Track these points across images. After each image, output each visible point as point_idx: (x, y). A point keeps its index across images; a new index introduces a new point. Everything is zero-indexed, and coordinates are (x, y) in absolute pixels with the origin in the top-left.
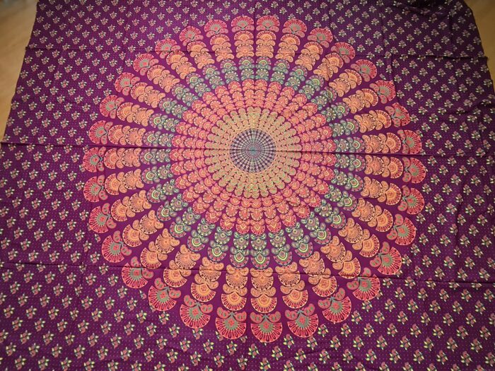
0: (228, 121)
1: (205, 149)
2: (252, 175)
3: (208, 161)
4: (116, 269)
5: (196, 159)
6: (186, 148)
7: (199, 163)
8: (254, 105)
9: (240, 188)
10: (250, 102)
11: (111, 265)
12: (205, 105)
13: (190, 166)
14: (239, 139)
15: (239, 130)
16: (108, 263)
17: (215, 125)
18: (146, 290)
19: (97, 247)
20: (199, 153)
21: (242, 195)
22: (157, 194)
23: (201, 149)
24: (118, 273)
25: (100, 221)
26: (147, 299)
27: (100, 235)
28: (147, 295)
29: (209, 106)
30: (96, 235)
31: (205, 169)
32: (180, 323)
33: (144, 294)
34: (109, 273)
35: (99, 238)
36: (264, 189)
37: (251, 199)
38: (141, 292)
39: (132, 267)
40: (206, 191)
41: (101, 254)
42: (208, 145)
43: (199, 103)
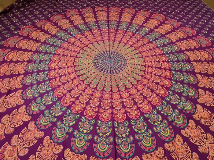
0: (85, 76)
1: (111, 91)
2: (128, 62)
3: (122, 88)
5: (121, 98)
6: (112, 107)
7: (125, 95)
8: (73, 61)
9: (139, 67)
10: (70, 64)
12: (68, 94)
13: (128, 102)
14: (101, 70)
17: (89, 85)
20: (116, 96)
21: (145, 66)
22: (164, 130)
23: (112, 95)
29: (69, 91)
31: (129, 90)
36: (137, 56)
37: (146, 62)
40: (148, 88)
42: (108, 89)
43: (64, 100)
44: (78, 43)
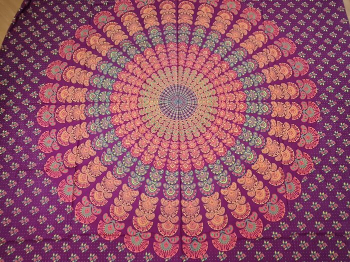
0: (151, 123)
1: (179, 141)
2: (199, 102)
3: (190, 138)
4: (289, 205)
5: (188, 148)
6: (179, 158)
7: (192, 145)
8: (136, 102)
9: (211, 110)
10: (133, 106)
11: (287, 210)
12: (136, 144)
13: (195, 153)
14: (168, 113)
15: (160, 114)
16: (286, 214)
17: (156, 134)
18: (300, 178)
19: (275, 226)
20: (183, 146)
21: (217, 108)
22: (223, 179)
23: (179, 145)
24: (293, 202)
25: (252, 229)
26: (307, 175)
27: (265, 225)
28: (304, 176)
29: (137, 141)
30: (265, 229)
31: (197, 139)
32: (317, 148)
33: (304, 178)
34: (294, 211)
35: (267, 226)
36: (210, 93)
37: (220, 102)
38: (303, 181)
39: (286, 192)
40: (217, 137)
41: (280, 221)
42: (175, 139)
43: (133, 150)
44: (138, 72)
